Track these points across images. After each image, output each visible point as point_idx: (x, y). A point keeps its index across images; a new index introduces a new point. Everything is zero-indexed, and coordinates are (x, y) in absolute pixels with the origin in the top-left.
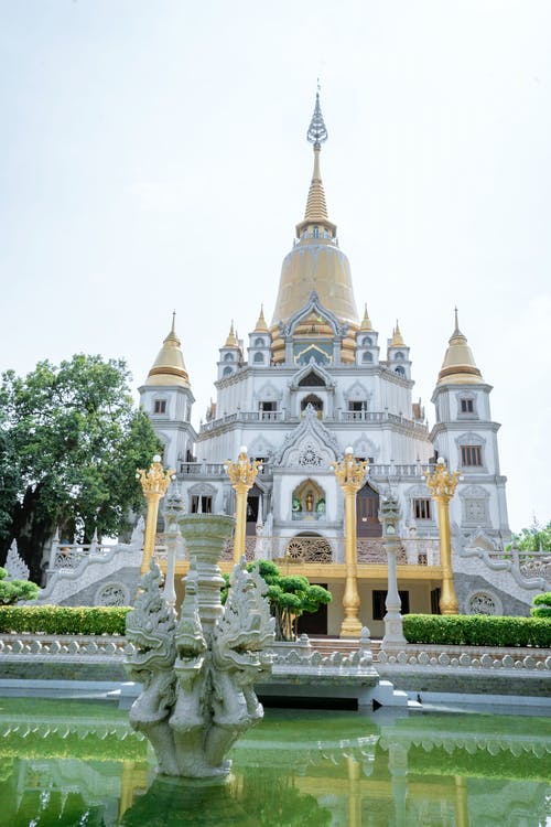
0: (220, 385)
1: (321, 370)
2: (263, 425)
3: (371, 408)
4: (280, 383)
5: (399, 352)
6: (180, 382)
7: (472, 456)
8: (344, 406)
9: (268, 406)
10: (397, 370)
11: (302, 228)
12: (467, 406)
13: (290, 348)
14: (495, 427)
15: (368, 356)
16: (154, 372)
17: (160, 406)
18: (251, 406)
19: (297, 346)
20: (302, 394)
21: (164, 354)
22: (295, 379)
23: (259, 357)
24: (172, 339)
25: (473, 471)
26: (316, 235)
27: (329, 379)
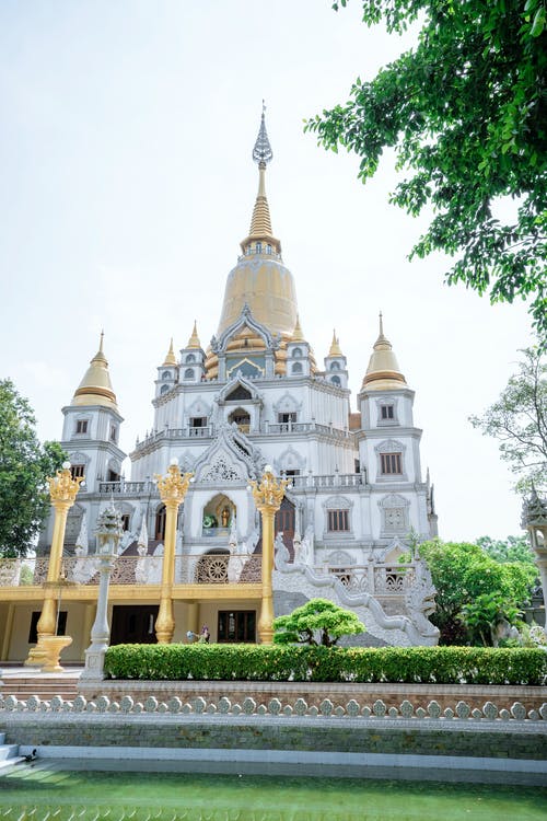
0: (157, 403)
1: (248, 384)
2: (191, 440)
3: (300, 419)
4: (210, 398)
5: (336, 361)
6: (105, 402)
7: (391, 464)
8: (273, 419)
9: (198, 422)
10: (331, 380)
11: (246, 245)
12: (387, 412)
13: (223, 364)
14: (416, 434)
15: (297, 367)
16: (80, 393)
17: (82, 427)
18: (181, 422)
19: (229, 360)
20: (230, 408)
21: (91, 373)
22: (221, 394)
23: (190, 374)
24: (99, 358)
25: (392, 480)
26: (259, 251)
27: (255, 391)
